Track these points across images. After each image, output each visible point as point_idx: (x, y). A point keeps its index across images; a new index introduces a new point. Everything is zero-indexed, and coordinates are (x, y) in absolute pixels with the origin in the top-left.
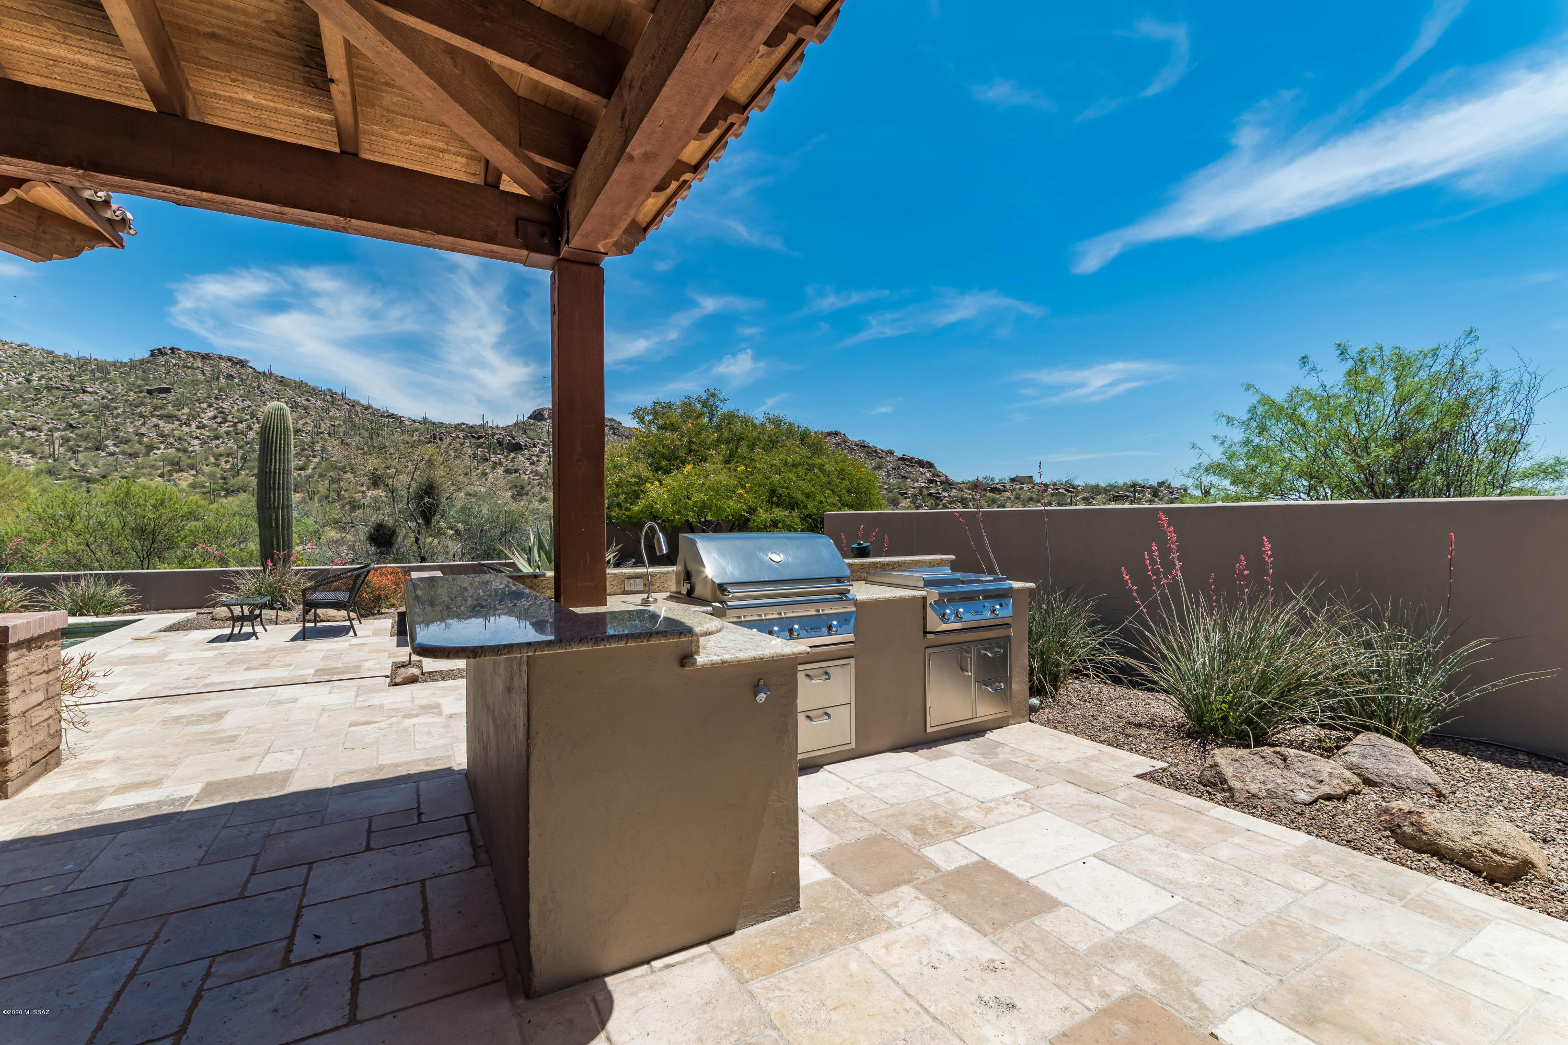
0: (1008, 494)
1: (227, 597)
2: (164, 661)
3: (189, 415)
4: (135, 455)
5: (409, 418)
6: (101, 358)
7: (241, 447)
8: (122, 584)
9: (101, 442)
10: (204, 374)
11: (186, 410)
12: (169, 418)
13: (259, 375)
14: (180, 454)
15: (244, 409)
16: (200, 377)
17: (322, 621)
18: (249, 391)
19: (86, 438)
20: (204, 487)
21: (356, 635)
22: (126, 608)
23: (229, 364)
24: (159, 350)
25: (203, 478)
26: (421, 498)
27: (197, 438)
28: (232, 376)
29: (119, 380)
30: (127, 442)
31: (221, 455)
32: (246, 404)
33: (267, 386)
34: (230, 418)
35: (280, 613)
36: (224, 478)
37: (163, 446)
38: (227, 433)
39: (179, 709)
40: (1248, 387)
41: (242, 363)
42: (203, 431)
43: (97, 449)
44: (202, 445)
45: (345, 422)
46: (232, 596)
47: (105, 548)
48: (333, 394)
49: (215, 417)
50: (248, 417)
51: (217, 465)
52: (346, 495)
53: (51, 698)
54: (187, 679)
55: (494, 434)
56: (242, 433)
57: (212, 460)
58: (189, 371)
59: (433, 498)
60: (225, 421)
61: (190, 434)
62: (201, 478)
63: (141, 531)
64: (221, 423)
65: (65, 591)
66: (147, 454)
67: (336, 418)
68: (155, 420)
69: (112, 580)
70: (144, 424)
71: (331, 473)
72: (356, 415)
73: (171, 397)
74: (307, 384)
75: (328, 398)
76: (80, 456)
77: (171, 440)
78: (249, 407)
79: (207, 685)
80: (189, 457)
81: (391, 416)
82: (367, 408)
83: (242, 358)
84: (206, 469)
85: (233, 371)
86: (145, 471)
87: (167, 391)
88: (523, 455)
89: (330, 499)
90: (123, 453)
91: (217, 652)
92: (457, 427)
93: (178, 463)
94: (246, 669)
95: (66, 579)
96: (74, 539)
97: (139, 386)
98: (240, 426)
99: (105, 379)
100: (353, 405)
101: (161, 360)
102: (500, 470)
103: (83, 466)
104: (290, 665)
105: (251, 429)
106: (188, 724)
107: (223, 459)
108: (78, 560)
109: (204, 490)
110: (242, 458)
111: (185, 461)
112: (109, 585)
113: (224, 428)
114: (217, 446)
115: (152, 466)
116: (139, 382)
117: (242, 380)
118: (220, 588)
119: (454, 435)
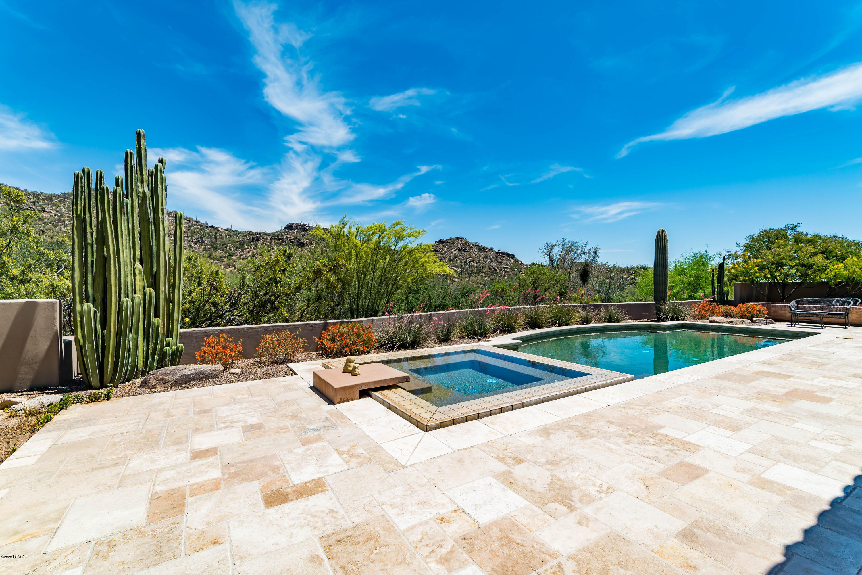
5: (221, 228)
81: (211, 227)
82: (196, 222)
92: (265, 234)
119: (265, 238)
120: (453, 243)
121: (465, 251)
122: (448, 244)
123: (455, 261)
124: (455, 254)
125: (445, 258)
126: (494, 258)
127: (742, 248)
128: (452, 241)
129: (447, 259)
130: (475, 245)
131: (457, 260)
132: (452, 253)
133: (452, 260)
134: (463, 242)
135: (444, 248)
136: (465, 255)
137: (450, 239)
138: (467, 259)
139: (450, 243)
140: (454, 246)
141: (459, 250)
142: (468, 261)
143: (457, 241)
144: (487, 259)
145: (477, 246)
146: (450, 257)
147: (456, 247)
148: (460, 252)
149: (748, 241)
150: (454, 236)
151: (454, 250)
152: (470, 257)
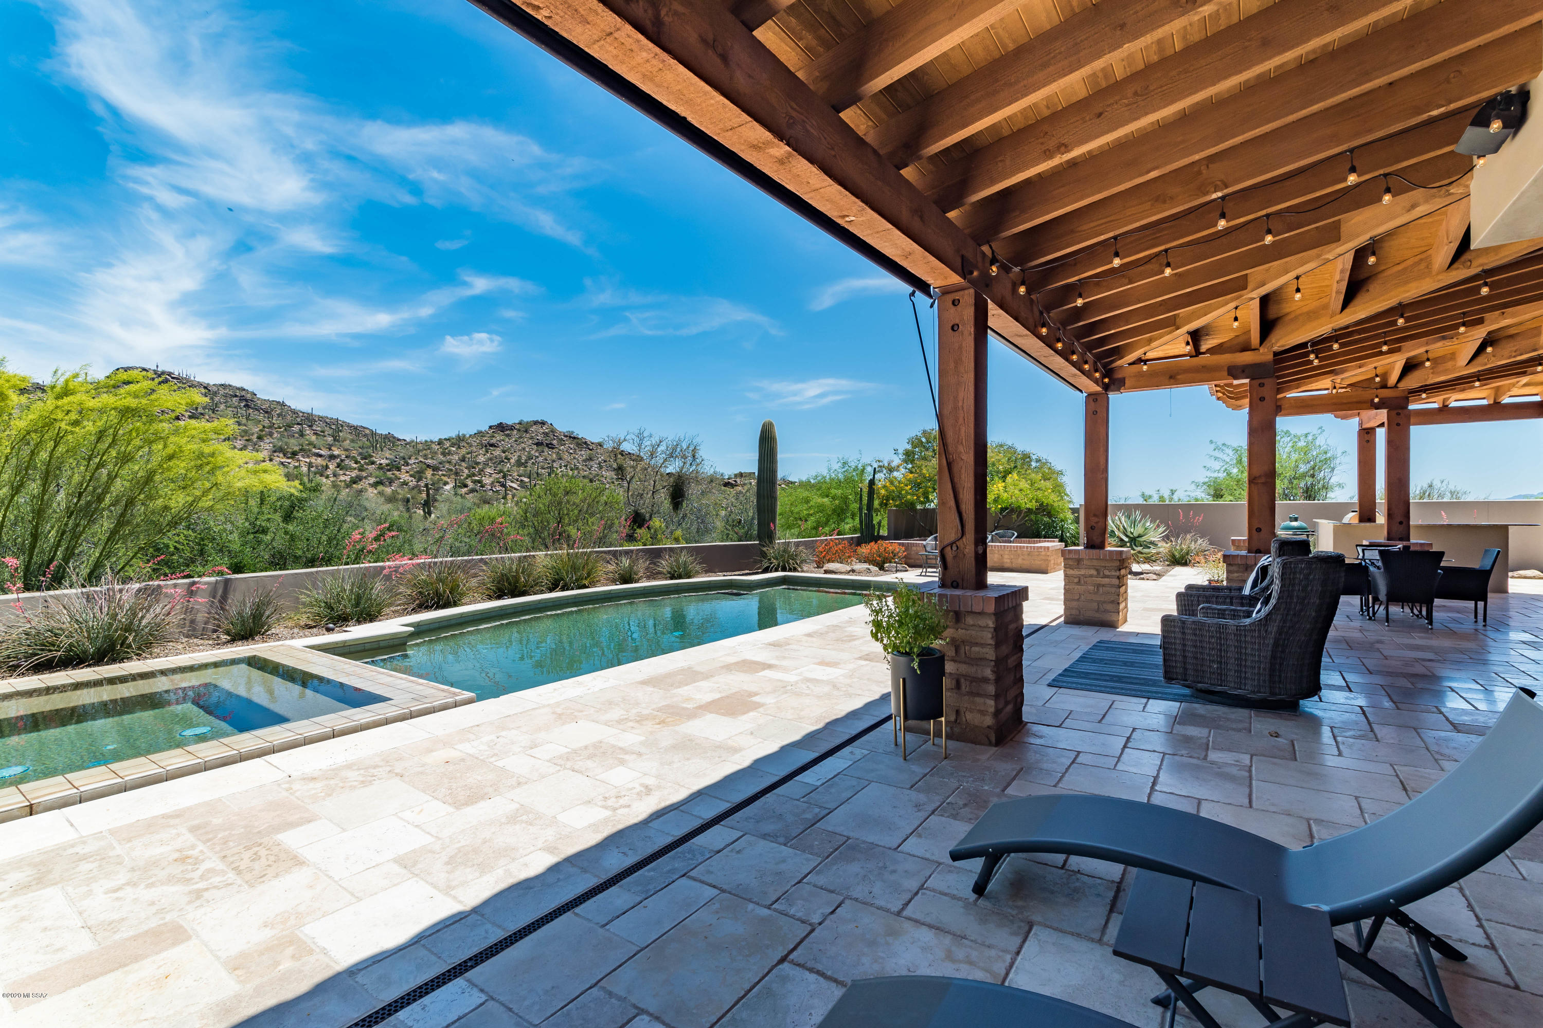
0: (740, 488)
40: (1211, 442)
120: (526, 431)
121: (550, 446)
122: (515, 432)
123: (529, 464)
124: (529, 452)
125: (509, 459)
126: (605, 461)
127: (900, 456)
128: (524, 428)
129: (512, 461)
130: (570, 437)
131: (533, 463)
132: (524, 449)
133: (523, 464)
134: (545, 429)
135: (507, 440)
136: (551, 454)
137: (520, 423)
138: (554, 461)
139: (519, 430)
140: (528, 435)
141: (538, 444)
142: (555, 465)
143: (534, 428)
144: (592, 463)
145: (574, 438)
146: (520, 457)
147: (532, 438)
148: (540, 448)
149: (909, 447)
150: (527, 418)
151: (527, 445)
152: (560, 459)
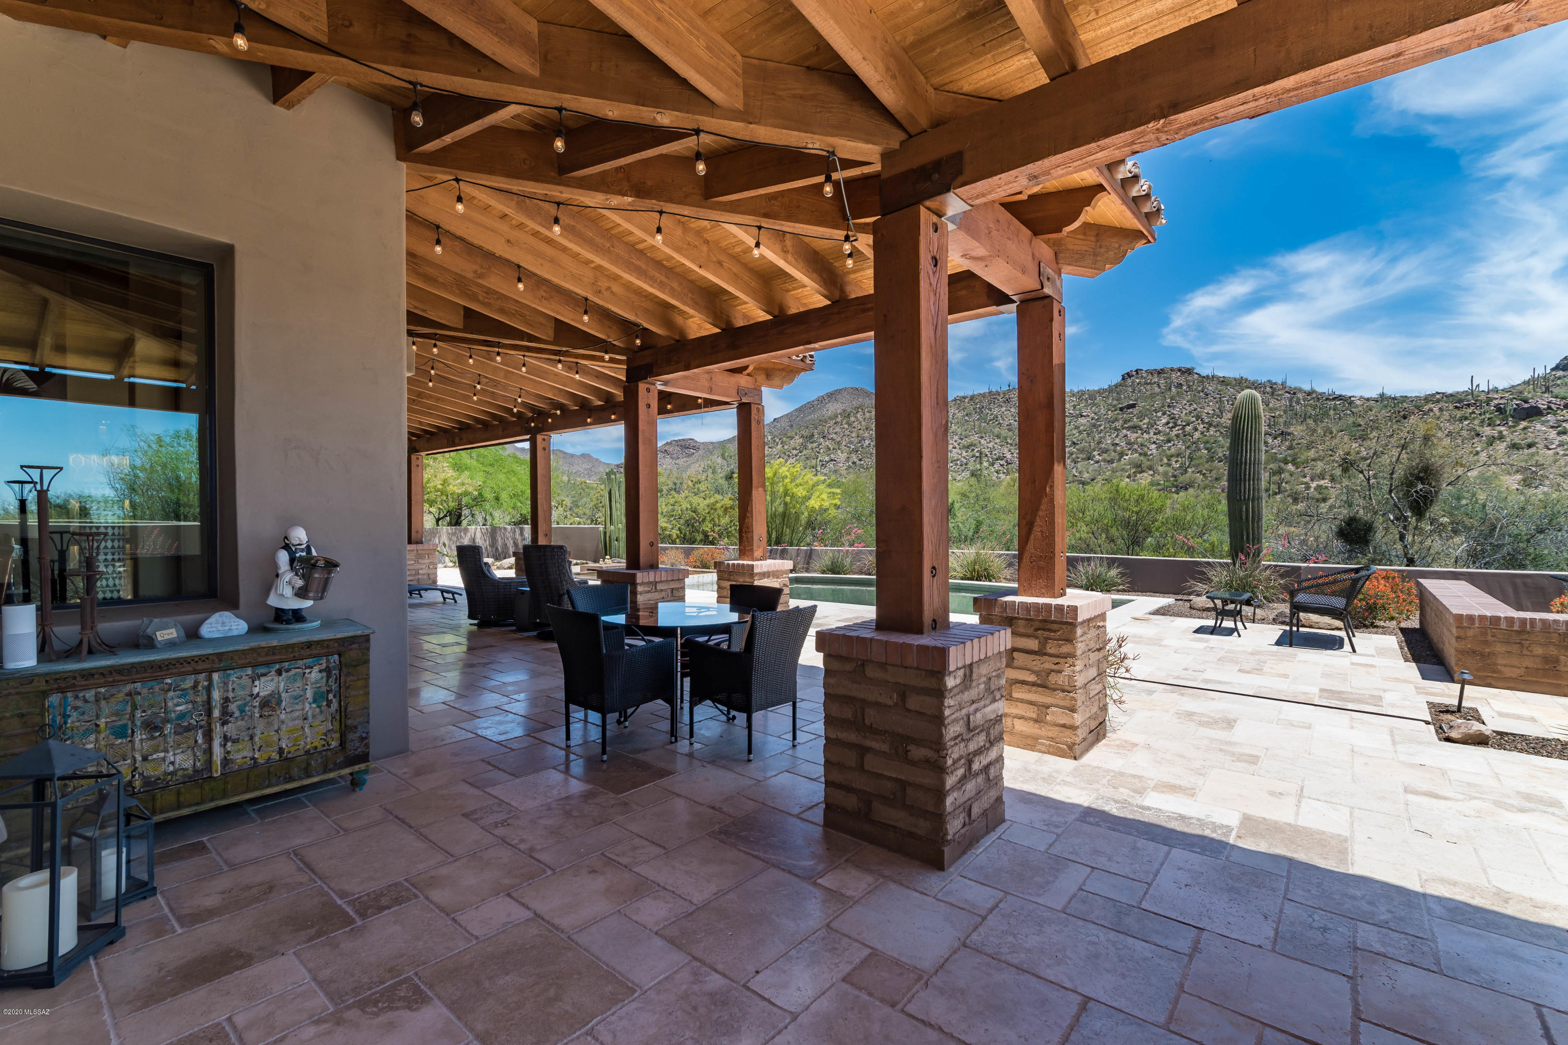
1: (1200, 587)
2: (1160, 646)
3: (1149, 423)
4: (1111, 462)
5: (1361, 397)
6: (1091, 388)
7: (1188, 447)
8: (1118, 567)
9: (1091, 453)
10: (1159, 387)
11: (1146, 421)
12: (1134, 428)
13: (1204, 379)
14: (1142, 458)
15: (1191, 412)
16: (1157, 390)
17: (1303, 626)
18: (1195, 395)
19: (1081, 451)
20: (1159, 484)
21: (1354, 651)
22: (1121, 587)
23: (1179, 374)
24: (1128, 374)
25: (1158, 477)
26: (1411, 485)
27: (1154, 442)
28: (1181, 384)
29: (1102, 404)
30: (1106, 451)
31: (1172, 456)
32: (1192, 408)
33: (1210, 388)
34: (1179, 422)
35: (1258, 611)
36: (1175, 476)
37: (1130, 452)
38: (1177, 436)
39: (1188, 703)
41: (1189, 371)
42: (1158, 436)
43: (1089, 459)
44: (1157, 448)
45: (1285, 412)
46: (1205, 587)
47: (1104, 536)
48: (1272, 385)
49: (1168, 423)
50: (1194, 419)
51: (1169, 465)
52: (1288, 487)
53: (1101, 674)
54: (1186, 669)
55: (1491, 399)
56: (1189, 434)
57: (1165, 460)
58: (1148, 387)
59: (1430, 485)
60: (1176, 425)
61: (1149, 440)
62: (1157, 477)
63: (1126, 524)
64: (1173, 427)
65: (1081, 569)
66: (1119, 460)
67: (1276, 409)
68: (1124, 431)
69: (1111, 563)
70: (1117, 436)
71: (1272, 466)
72: (1298, 402)
73: (1135, 411)
74: (1246, 380)
75: (1268, 389)
76: (1079, 465)
77: (1136, 446)
78: (1195, 410)
79: (1206, 681)
80: (1148, 460)
81: (1340, 398)
82: (1309, 394)
83: (1188, 366)
84: (1161, 469)
85: (1182, 380)
86: (1118, 474)
87: (1133, 406)
88: (1543, 423)
89: (1271, 492)
90: (1104, 460)
91: (1205, 644)
92: (1429, 399)
93: (1140, 466)
94: (1240, 670)
95: (1083, 559)
96: (1084, 528)
97: (1114, 406)
98: (1188, 428)
99: (1094, 404)
100: (1294, 392)
101: (1129, 381)
102: (1501, 447)
103: (1080, 473)
104: (1286, 676)
105: (1196, 429)
106: (1201, 724)
107: (1174, 459)
108: (1088, 545)
109: (1159, 487)
110: (1189, 457)
111: (1146, 463)
112: (1109, 567)
113: (1175, 432)
114: (1169, 448)
115: (1123, 470)
116: (1115, 402)
117: (1189, 386)
118: (1194, 579)
119: (1426, 408)
